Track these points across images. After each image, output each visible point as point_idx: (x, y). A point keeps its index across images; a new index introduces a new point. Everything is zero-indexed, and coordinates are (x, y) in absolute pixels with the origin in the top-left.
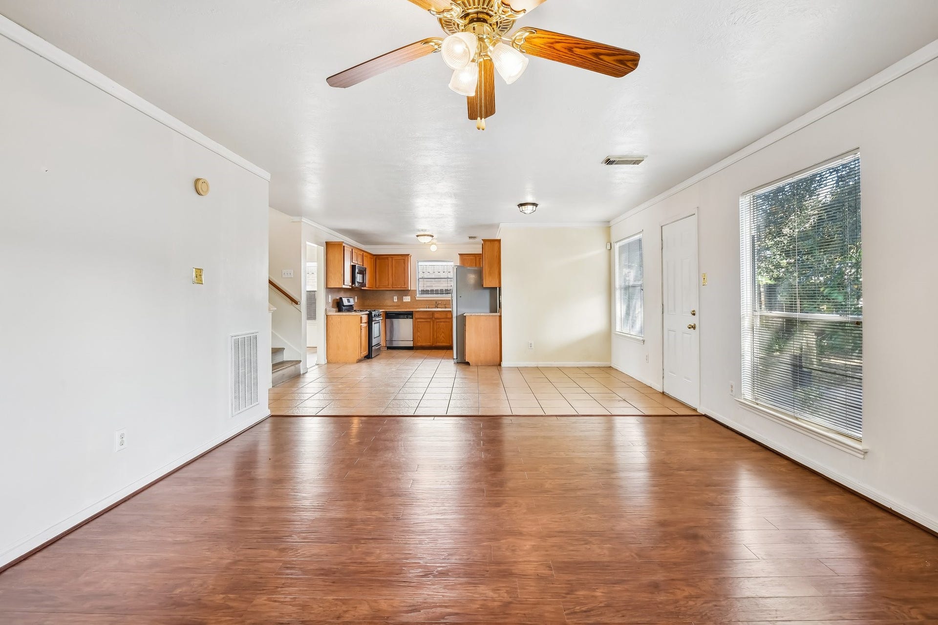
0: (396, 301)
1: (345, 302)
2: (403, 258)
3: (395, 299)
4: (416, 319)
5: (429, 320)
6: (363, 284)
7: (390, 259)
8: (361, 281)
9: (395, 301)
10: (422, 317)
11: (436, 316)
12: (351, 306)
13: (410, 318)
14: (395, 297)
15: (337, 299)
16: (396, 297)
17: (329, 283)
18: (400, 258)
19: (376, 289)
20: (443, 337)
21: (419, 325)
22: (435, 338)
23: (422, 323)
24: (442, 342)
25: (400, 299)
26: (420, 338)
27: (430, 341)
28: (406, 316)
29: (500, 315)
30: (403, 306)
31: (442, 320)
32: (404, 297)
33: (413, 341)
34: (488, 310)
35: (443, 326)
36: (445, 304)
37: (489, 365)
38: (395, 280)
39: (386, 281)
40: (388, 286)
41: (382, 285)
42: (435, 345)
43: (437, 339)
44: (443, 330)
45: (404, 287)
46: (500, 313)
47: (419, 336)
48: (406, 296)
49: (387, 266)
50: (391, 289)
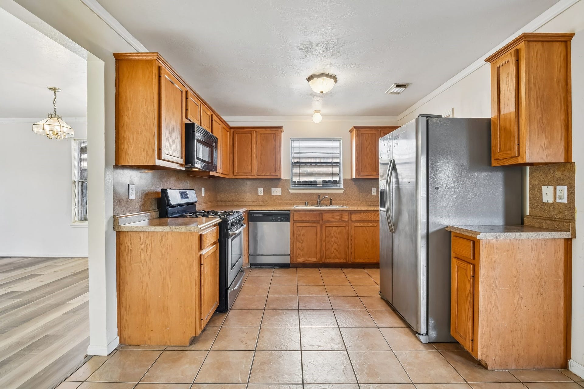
0: (262, 194)
1: (175, 197)
2: (273, 132)
3: (261, 191)
4: (295, 222)
5: (314, 224)
6: (210, 165)
7: (254, 134)
8: (207, 159)
9: (259, 194)
10: (303, 219)
11: (326, 217)
12: (192, 204)
13: (286, 221)
14: (259, 189)
15: (157, 193)
16: (262, 189)
17: (123, 154)
18: (269, 131)
19: (234, 177)
20: (335, 249)
21: (299, 231)
22: (324, 251)
23: (303, 227)
24: (334, 258)
25: (267, 192)
26: (300, 250)
27: (316, 255)
28: (279, 218)
29: (570, 237)
30: (270, 202)
31: (335, 224)
32: (273, 189)
33: (289, 255)
34: (499, 221)
35: (336, 232)
36: (331, 198)
37: (539, 370)
38: (262, 164)
39: (247, 165)
40: (250, 172)
41: (243, 171)
42: (323, 261)
43: (326, 252)
44: (336, 239)
45: (275, 174)
46: (569, 233)
47: (298, 248)
48: (276, 187)
49: (250, 144)
50: (256, 177)
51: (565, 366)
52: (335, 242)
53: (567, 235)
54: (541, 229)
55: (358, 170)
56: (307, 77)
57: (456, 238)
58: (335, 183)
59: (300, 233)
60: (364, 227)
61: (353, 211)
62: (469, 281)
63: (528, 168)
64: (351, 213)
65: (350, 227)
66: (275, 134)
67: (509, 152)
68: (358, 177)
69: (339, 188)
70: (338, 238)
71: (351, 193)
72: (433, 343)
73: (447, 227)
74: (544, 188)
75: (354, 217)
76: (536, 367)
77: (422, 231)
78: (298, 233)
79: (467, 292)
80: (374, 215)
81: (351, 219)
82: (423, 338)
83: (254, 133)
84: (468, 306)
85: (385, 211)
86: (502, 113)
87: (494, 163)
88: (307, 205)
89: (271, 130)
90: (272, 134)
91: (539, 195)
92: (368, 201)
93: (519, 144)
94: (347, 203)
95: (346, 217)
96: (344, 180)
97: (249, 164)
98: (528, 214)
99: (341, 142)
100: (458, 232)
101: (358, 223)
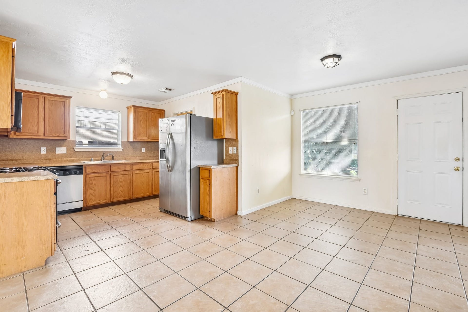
0: (45, 153)
2: (63, 100)
3: (43, 151)
4: (88, 174)
5: (104, 174)
9: (42, 153)
10: (95, 171)
11: (113, 168)
13: (80, 174)
14: (42, 148)
16: (45, 148)
18: (57, 99)
19: (15, 137)
20: (121, 191)
21: (91, 181)
22: (112, 194)
23: (95, 177)
24: (120, 197)
25: (51, 150)
26: (92, 195)
27: (106, 197)
28: (73, 172)
29: (237, 166)
30: (55, 160)
31: (120, 173)
32: (57, 149)
33: (82, 201)
34: (216, 162)
35: (121, 179)
36: (113, 155)
37: (230, 217)
38: (50, 126)
39: (33, 126)
40: (36, 133)
41: (27, 131)
42: (112, 201)
43: (114, 194)
44: (121, 184)
45: (64, 136)
46: (237, 164)
47: (91, 194)
48: (60, 146)
49: (36, 107)
50: (43, 137)
51: (236, 214)
52: (121, 186)
53: (236, 165)
54: (229, 164)
55: (135, 136)
56: (113, 72)
57: (202, 170)
58: (114, 143)
59: (92, 182)
60: (141, 173)
61: (134, 164)
62: (208, 187)
63: (225, 140)
64: (132, 165)
65: (131, 175)
66: (64, 102)
67: (220, 134)
68: (135, 140)
69: (117, 147)
70: (123, 182)
71: (127, 151)
72: (193, 220)
73: (198, 166)
74: (230, 148)
75: (135, 167)
76: (229, 216)
77: (188, 168)
78: (90, 182)
79: (207, 192)
80: (148, 165)
81: (132, 169)
82: (189, 219)
83: (41, 98)
84: (208, 198)
85: (165, 161)
86: (218, 117)
87: (214, 138)
88: (92, 160)
89: (60, 98)
90: (61, 101)
91: (228, 151)
92: (140, 157)
93: (223, 131)
94: (125, 158)
95: (129, 167)
96: (123, 142)
97: (35, 126)
98: (225, 159)
99: (120, 114)
100: (203, 167)
101: (137, 171)
